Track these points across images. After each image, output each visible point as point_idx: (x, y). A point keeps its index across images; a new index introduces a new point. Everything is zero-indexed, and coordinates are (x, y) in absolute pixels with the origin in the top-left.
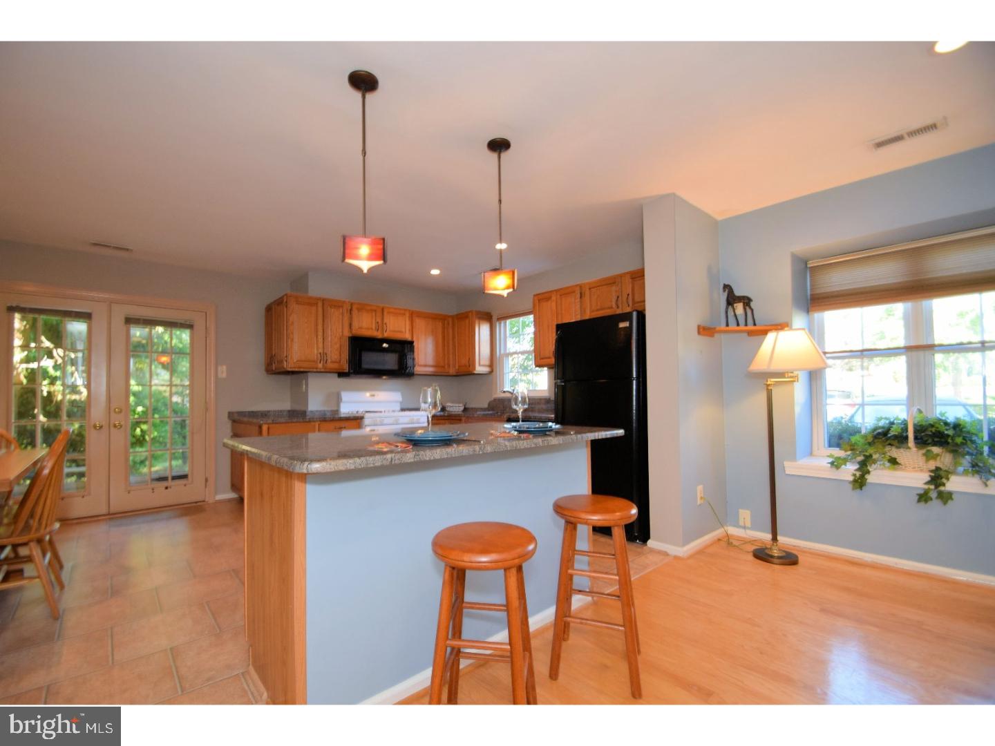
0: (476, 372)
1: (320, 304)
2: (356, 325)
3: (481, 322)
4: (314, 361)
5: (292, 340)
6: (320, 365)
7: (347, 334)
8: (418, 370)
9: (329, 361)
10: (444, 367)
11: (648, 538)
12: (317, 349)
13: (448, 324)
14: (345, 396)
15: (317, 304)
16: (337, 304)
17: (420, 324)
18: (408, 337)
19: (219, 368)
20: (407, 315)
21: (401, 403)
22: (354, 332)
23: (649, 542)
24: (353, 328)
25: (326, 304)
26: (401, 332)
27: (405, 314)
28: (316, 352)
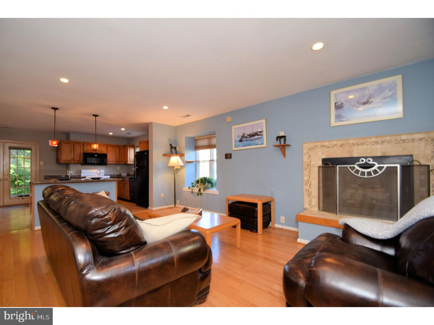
0: (128, 164)
1: (72, 143)
2: (85, 149)
3: (130, 148)
4: (70, 160)
5: (62, 154)
6: (72, 162)
7: (82, 152)
8: (109, 163)
9: (75, 160)
10: (119, 162)
11: (148, 206)
12: (71, 157)
13: (121, 148)
14: (83, 171)
15: (71, 143)
16: (78, 143)
17: (109, 148)
18: (105, 152)
19: (41, 162)
20: (105, 146)
21: (104, 173)
22: (85, 151)
23: (149, 208)
24: (84, 150)
25: (75, 143)
26: (103, 151)
27: (104, 146)
28: (71, 158)
